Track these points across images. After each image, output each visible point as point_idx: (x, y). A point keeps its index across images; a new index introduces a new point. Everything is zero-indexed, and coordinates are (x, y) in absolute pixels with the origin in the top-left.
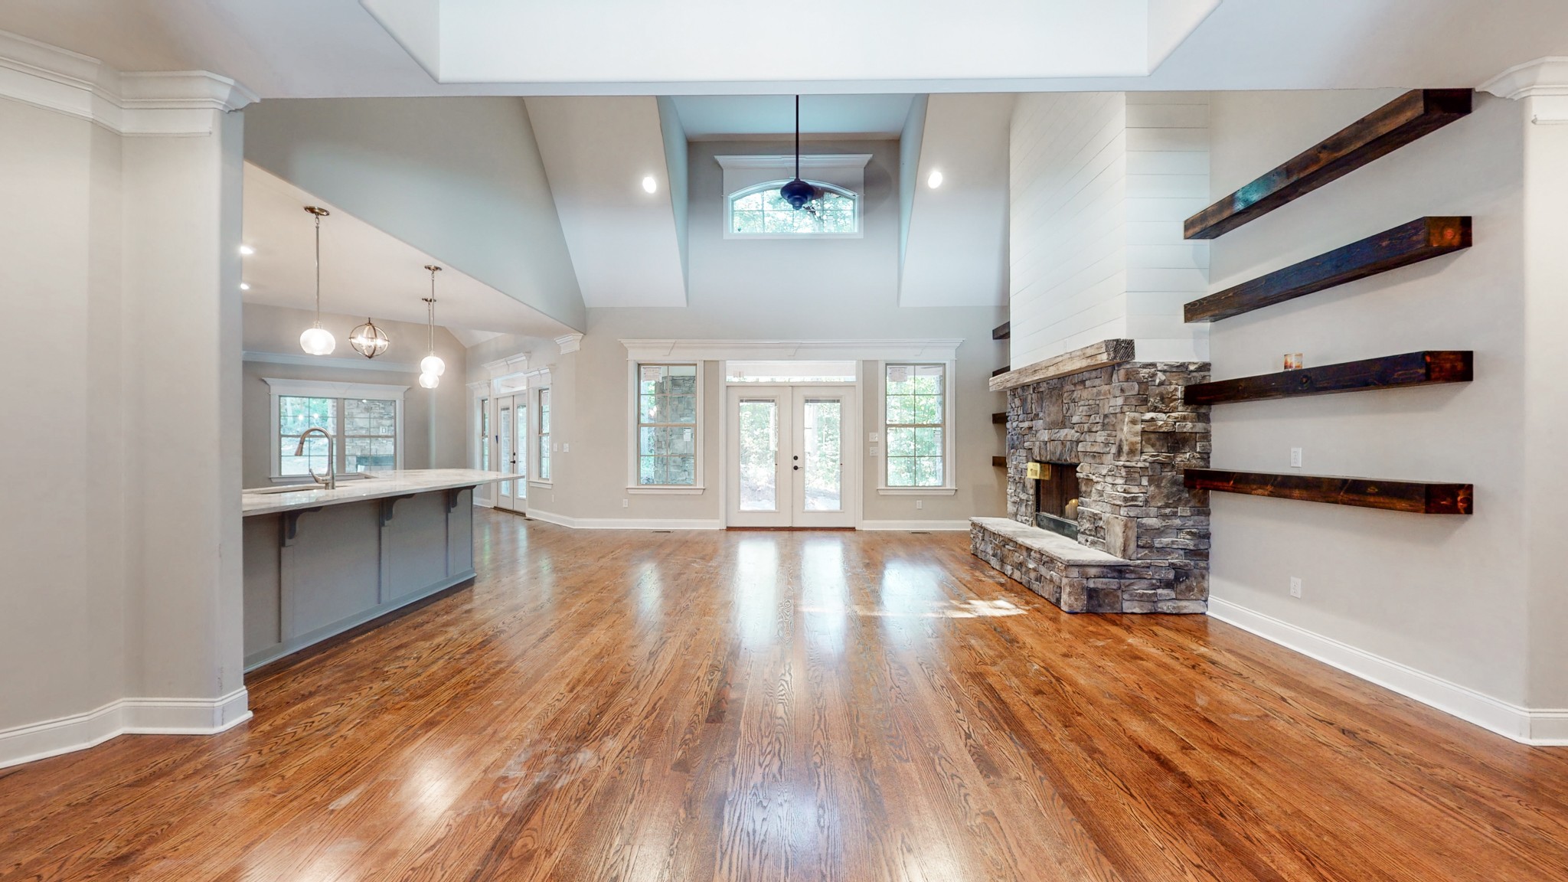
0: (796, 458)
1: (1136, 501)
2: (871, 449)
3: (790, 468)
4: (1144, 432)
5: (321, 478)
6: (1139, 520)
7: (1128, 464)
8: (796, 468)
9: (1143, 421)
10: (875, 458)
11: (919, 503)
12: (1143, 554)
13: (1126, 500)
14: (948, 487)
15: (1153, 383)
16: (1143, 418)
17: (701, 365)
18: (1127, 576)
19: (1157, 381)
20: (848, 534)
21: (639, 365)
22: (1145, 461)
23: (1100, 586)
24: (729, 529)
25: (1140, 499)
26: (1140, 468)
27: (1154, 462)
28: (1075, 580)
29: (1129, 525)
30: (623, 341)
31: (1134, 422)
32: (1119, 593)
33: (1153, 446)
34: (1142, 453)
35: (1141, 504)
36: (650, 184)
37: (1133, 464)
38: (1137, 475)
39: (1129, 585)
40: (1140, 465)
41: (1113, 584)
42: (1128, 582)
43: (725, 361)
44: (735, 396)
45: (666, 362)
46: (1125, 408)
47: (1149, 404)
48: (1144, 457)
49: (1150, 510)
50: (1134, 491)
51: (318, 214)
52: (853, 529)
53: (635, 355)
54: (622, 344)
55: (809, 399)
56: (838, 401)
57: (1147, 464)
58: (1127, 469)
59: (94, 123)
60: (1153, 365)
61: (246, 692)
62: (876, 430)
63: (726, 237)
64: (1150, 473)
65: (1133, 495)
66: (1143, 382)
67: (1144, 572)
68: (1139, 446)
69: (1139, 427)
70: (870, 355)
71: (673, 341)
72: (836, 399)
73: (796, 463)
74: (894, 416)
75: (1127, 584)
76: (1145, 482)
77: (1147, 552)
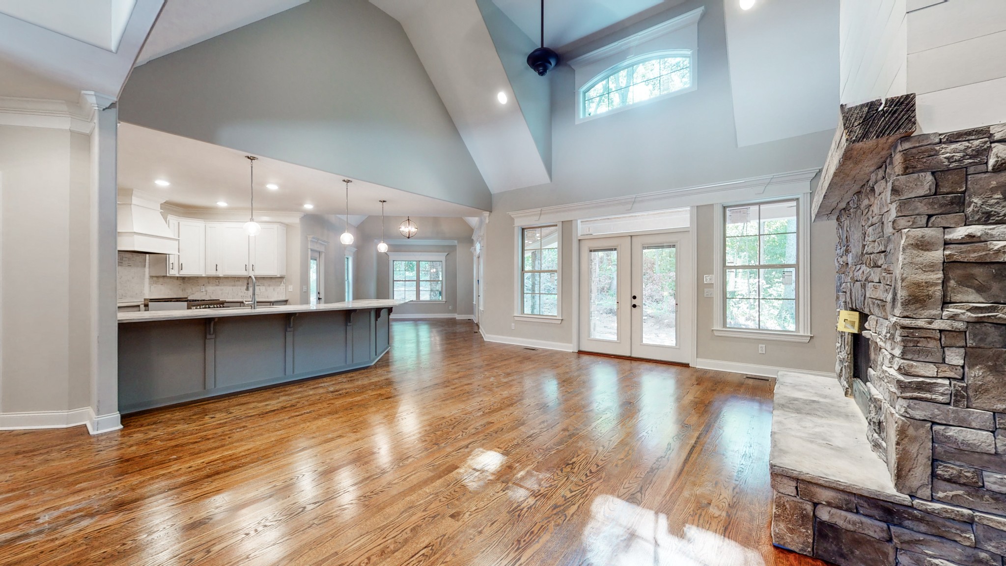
0: (634, 297)
1: (929, 391)
2: (706, 290)
3: (629, 306)
4: (948, 264)
5: (247, 303)
6: (936, 428)
7: (906, 322)
8: (634, 306)
9: (947, 243)
10: (710, 299)
11: (762, 348)
12: (951, 494)
13: (902, 386)
14: (801, 333)
15: (982, 168)
16: (948, 237)
17: (560, 225)
18: (907, 523)
19: (992, 162)
20: (684, 369)
21: (523, 229)
22: (953, 317)
23: (841, 523)
24: (581, 353)
25: (941, 390)
26: (941, 331)
27: (979, 321)
28: (788, 498)
29: (911, 431)
30: (510, 213)
31: (922, 245)
32: (889, 549)
33: (980, 289)
34: (945, 303)
35: (940, 398)
36: (502, 98)
37: (921, 323)
38: (932, 344)
39: (909, 542)
40: (938, 325)
41: (874, 528)
42: (907, 535)
43: (577, 220)
44: (585, 246)
45: (539, 225)
46: (902, 222)
47: (969, 210)
48: (951, 310)
49: (970, 414)
50: (922, 373)
51: (252, 160)
52: (687, 366)
53: (520, 222)
54: (510, 216)
55: (646, 246)
56: (674, 246)
57: (960, 325)
58: (905, 333)
59: (72, 132)
60: (983, 132)
61: (119, 415)
62: (711, 272)
63: (577, 123)
64: (970, 343)
65: (920, 379)
66: (949, 170)
67: (953, 529)
68: (938, 291)
69: (937, 255)
70: (704, 200)
71: (540, 209)
72: (672, 244)
73: (635, 302)
74: (731, 259)
75: (906, 538)
76: (955, 358)
77: (960, 492)
